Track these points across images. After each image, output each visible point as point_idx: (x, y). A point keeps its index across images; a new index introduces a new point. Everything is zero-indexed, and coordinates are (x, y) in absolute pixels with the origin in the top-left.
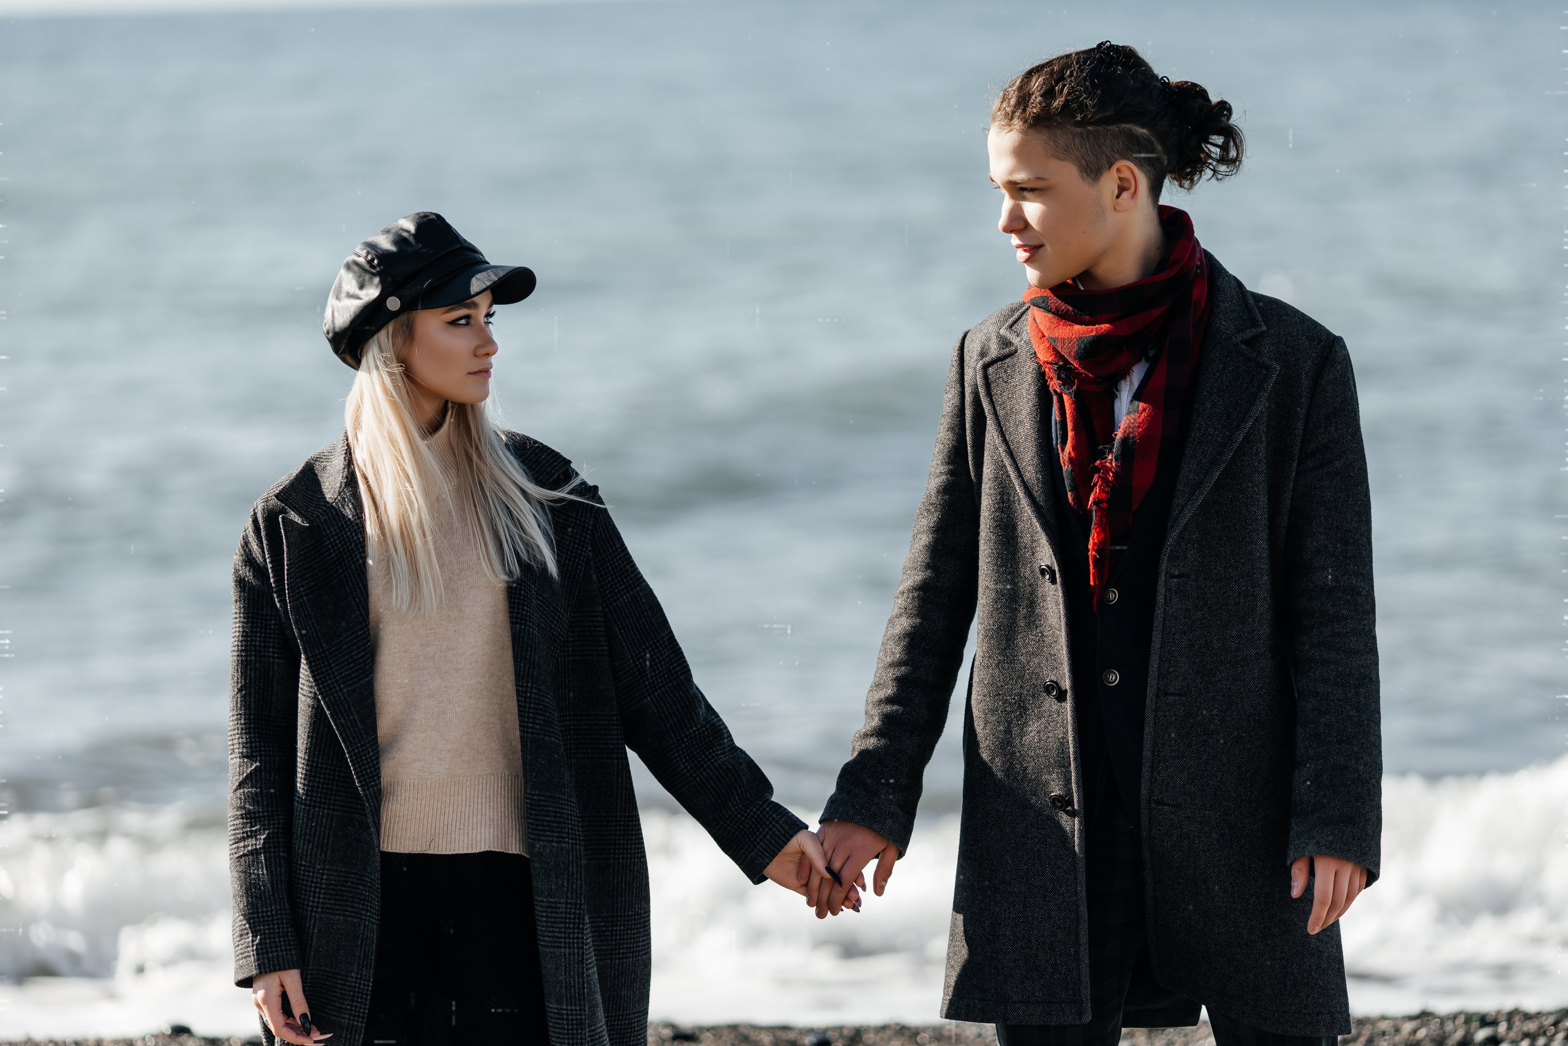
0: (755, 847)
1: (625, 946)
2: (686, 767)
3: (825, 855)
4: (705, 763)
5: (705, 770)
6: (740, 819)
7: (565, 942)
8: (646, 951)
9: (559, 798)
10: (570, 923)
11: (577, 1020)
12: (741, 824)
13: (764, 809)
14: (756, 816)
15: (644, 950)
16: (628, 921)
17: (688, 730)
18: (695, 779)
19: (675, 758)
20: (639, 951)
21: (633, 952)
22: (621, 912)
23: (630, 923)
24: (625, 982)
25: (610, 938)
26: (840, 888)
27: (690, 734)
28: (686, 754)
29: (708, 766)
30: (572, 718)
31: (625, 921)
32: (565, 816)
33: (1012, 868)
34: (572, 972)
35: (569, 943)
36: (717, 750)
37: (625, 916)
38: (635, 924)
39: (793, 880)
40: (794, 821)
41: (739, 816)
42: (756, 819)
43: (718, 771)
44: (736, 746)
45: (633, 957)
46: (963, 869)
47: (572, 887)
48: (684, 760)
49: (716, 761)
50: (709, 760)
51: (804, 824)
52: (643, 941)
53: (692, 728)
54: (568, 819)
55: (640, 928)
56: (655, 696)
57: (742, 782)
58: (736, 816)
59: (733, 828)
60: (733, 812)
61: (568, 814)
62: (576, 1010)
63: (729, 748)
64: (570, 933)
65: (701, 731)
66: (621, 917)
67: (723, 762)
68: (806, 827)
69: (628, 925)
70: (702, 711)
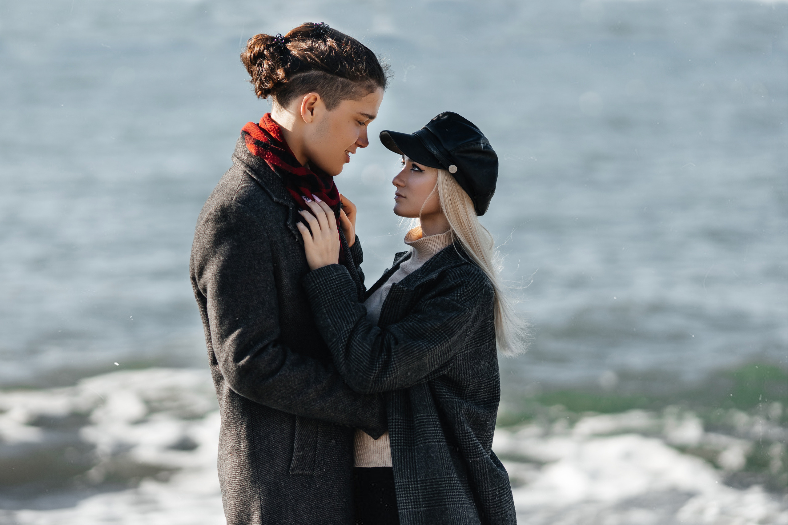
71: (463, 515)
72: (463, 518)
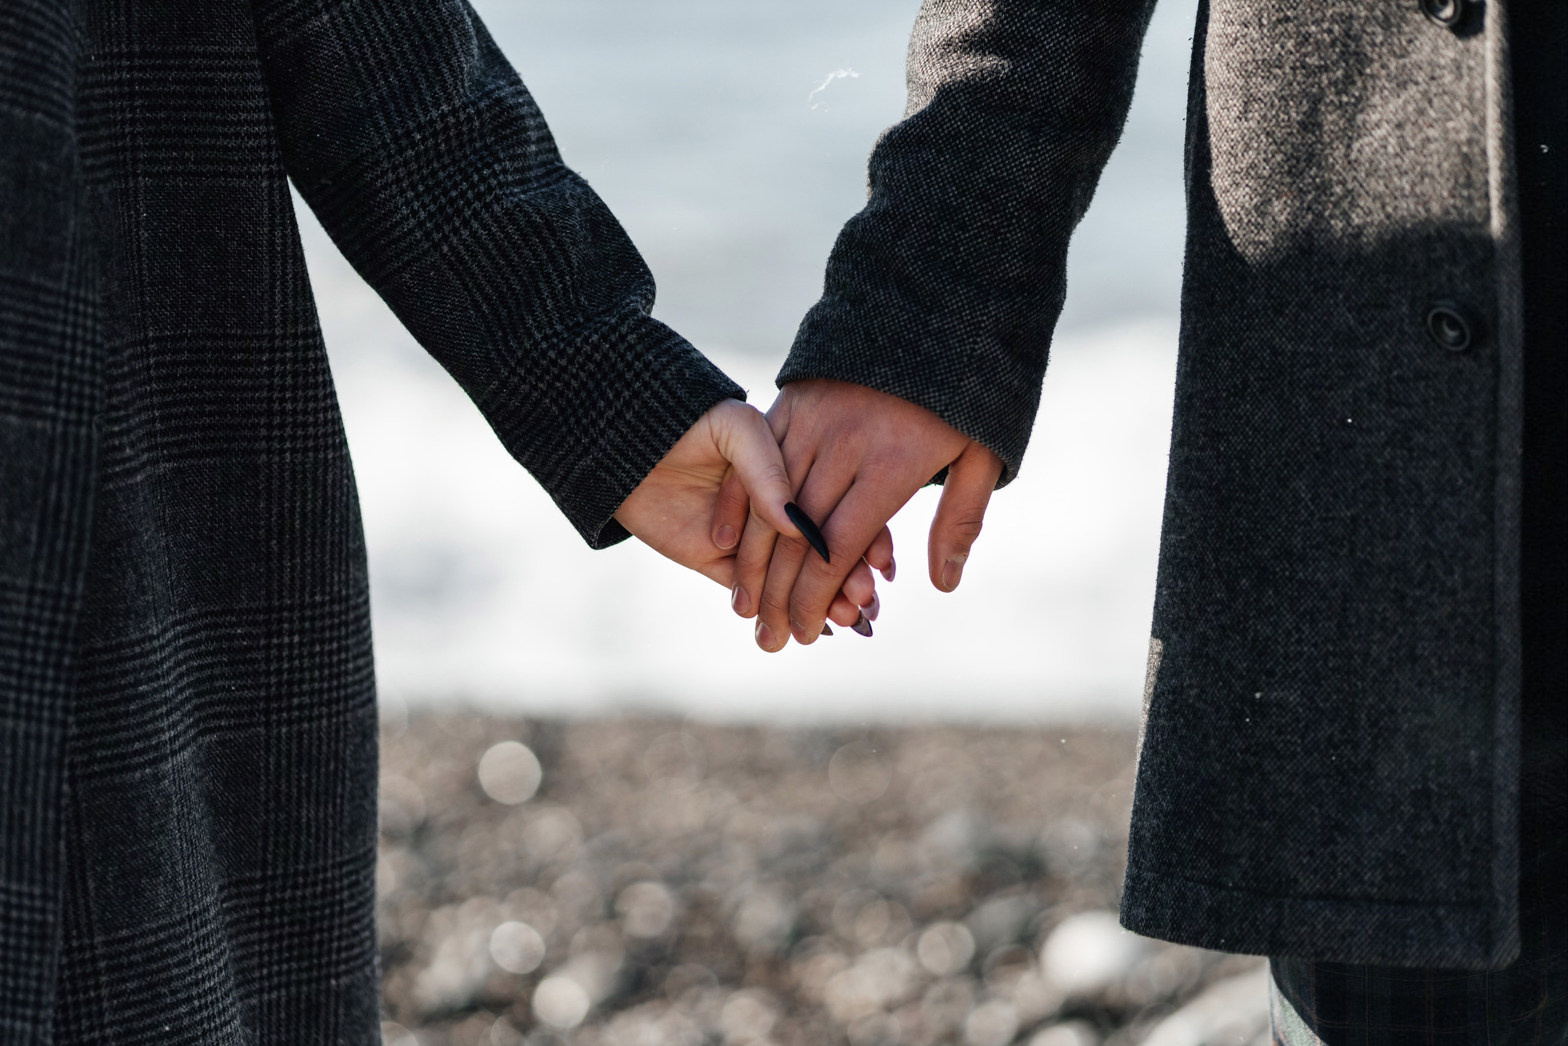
0: (594, 442)
1: (305, 687)
2: (415, 213)
3: (787, 468)
4: (468, 204)
5: (466, 223)
6: (553, 362)
7: (17, 702)
8: (365, 696)
9: (39, 288)
10: (35, 648)
11: (32, 923)
12: (557, 378)
13: (623, 338)
14: (598, 357)
15: (360, 693)
16: (313, 619)
17: (426, 111)
18: (436, 246)
19: (385, 187)
20: (347, 698)
21: (329, 702)
22: (292, 597)
23: (318, 624)
24: (309, 784)
25: (263, 666)
26: (823, 565)
27: (432, 122)
28: (416, 177)
29: (476, 214)
30: (137, 62)
31: (302, 619)
32: (54, 341)
33: (1312, 514)
34: (29, 790)
35: (29, 704)
36: (505, 171)
37: (302, 607)
38: (331, 628)
39: (697, 541)
40: (706, 375)
41: (552, 354)
42: (599, 365)
43: (502, 229)
44: (563, 167)
45: (330, 716)
46: (1177, 514)
47: (52, 547)
48: (410, 194)
49: (498, 199)
50: (479, 196)
51: (734, 384)
52: (358, 669)
53: (437, 105)
54: (62, 349)
55: (347, 637)
56: (342, 13)
57: (568, 259)
58: (544, 354)
59: (535, 388)
60: (536, 344)
61: (63, 336)
62: (32, 896)
63: (542, 170)
64: (32, 677)
65: (462, 117)
66: (291, 609)
67: (517, 205)
68: (740, 395)
69: (313, 630)
70: (472, 62)
71: (338, 494)
72: (334, 510)
